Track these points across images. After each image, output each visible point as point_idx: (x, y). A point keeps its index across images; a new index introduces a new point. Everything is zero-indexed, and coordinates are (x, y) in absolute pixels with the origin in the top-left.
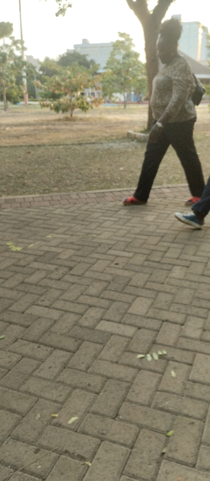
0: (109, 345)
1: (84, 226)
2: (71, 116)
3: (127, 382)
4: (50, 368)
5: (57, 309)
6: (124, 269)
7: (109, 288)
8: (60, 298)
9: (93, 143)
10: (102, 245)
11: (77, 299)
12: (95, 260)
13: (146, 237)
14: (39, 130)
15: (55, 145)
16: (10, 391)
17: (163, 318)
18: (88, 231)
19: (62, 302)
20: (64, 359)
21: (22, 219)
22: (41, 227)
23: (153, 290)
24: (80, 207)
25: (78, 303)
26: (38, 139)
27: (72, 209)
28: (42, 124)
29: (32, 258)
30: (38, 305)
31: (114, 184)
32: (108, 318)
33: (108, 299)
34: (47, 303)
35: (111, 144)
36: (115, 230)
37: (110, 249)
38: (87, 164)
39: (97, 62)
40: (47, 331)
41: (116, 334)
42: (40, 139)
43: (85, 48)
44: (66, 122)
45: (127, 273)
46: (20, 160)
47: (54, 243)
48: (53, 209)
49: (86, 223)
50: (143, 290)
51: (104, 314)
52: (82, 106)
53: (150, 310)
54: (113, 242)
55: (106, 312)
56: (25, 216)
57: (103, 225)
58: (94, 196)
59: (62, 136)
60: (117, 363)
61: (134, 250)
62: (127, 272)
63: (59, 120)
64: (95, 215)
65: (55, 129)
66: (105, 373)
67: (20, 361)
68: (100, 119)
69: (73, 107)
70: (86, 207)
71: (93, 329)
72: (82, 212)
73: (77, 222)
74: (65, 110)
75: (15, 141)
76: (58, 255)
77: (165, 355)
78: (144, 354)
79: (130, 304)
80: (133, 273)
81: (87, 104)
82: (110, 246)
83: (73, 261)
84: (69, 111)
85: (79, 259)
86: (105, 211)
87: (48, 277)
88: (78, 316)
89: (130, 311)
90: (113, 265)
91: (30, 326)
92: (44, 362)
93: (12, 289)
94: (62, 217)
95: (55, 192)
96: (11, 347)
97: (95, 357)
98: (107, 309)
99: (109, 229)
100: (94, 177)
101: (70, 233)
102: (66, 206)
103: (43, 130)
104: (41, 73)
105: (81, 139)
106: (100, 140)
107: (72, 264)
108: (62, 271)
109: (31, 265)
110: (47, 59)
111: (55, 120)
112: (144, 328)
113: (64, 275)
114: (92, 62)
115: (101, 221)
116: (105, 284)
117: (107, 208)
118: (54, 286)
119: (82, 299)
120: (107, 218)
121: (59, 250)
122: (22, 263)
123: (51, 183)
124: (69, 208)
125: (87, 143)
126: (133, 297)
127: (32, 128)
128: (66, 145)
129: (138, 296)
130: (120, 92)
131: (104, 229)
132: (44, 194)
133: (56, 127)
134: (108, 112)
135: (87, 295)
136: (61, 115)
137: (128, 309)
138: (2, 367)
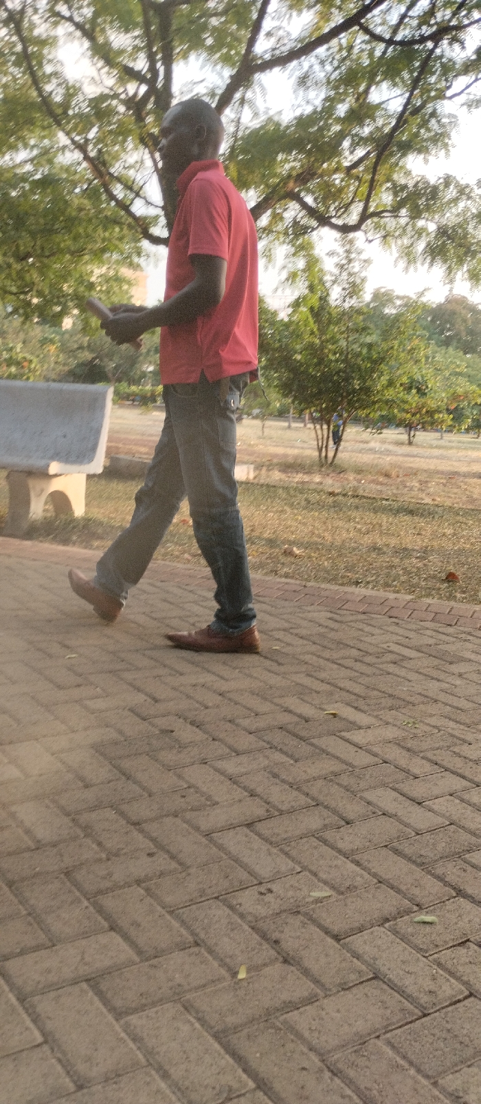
138: (408, 997)
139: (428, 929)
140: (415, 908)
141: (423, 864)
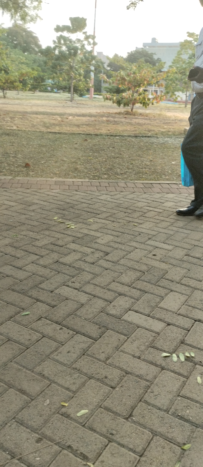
0: (134, 338)
1: (126, 214)
2: (132, 110)
3: (147, 381)
4: (69, 352)
5: (85, 293)
6: (161, 261)
7: (142, 278)
8: (91, 282)
9: (149, 137)
10: (142, 235)
11: (108, 285)
12: (132, 248)
13: (189, 232)
14: (99, 121)
15: (111, 136)
16: (24, 370)
17: (196, 317)
18: (130, 219)
19: (92, 286)
20: (85, 346)
21: (68, 201)
22: (85, 211)
23: (189, 286)
24: (126, 196)
25: (109, 290)
26: (96, 129)
27: (118, 196)
28: (103, 116)
29: (70, 239)
30: (68, 286)
31: (163, 177)
32: (136, 309)
33: (140, 290)
34: (77, 285)
35: (166, 139)
36: (158, 221)
37: (150, 239)
38: (139, 156)
39: (163, 61)
40: (73, 314)
41: (142, 327)
42: (99, 129)
43: (154, 47)
44: (126, 116)
45: (163, 266)
46: (76, 146)
47: (94, 227)
48: (99, 194)
49: (129, 211)
50: (178, 285)
51: (133, 304)
52: (144, 101)
53: (182, 307)
54: (154, 233)
55: (136, 303)
56: (71, 198)
57: (146, 215)
58: (142, 186)
59: (120, 128)
60: (139, 358)
61: (175, 243)
62: (164, 264)
63: (119, 113)
64: (140, 204)
65: (114, 121)
66: (125, 368)
67: (39, 340)
68: (159, 115)
69: (134, 102)
70: (131, 196)
71: (120, 318)
72: (126, 200)
73: (121, 209)
74: (126, 104)
75: (75, 130)
76: (96, 239)
77: (193, 357)
78: (169, 353)
79: (162, 298)
80: (170, 266)
81: (149, 99)
82: (150, 236)
83: (110, 246)
84: (131, 105)
85: (117, 246)
86: (151, 201)
87: (83, 259)
88: (106, 303)
89: (162, 305)
90: (150, 255)
91: (56, 306)
92: (63, 345)
93: (45, 267)
94: (106, 203)
95: (104, 179)
96: (34, 325)
97: (117, 348)
98: (138, 300)
99: (151, 220)
100: (145, 168)
101: (112, 219)
102: (112, 193)
103: (103, 122)
104: (109, 68)
105: (137, 132)
106: (156, 134)
107: (108, 250)
108: (98, 255)
109: (68, 246)
110: (116, 55)
111: (116, 113)
112: (174, 325)
113: (99, 259)
114: (159, 60)
115: (145, 211)
116: (138, 274)
117: (152, 199)
118: (87, 269)
119: (113, 286)
120: (151, 209)
121: (98, 234)
122: (60, 243)
123: (102, 171)
124: (116, 195)
125: (143, 137)
126: (166, 291)
127: (93, 119)
128: (122, 136)
129: (171, 291)
130: (183, 92)
131: (147, 219)
132: (93, 179)
133: (116, 119)
134: (169, 109)
135: (119, 282)
136: (122, 109)
137: (159, 302)
138: (21, 344)
139: (27, 317)
140: (22, 310)
141: (24, 293)
